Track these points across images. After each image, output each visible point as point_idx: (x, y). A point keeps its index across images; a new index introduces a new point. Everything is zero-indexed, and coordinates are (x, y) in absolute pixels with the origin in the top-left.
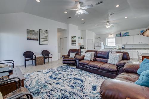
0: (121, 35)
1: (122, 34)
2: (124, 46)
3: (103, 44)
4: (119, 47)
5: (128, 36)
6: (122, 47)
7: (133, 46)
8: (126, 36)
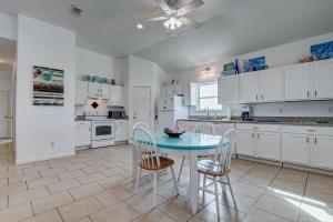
0: (237, 68)
1: (241, 66)
2: (248, 110)
3: (183, 102)
4: (232, 112)
5: (263, 68)
6: (244, 113)
7: (281, 111)
8: (255, 69)
